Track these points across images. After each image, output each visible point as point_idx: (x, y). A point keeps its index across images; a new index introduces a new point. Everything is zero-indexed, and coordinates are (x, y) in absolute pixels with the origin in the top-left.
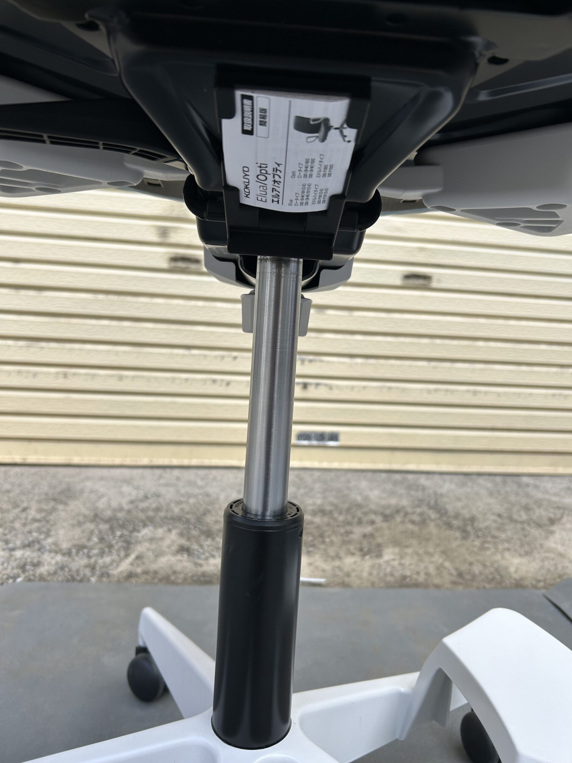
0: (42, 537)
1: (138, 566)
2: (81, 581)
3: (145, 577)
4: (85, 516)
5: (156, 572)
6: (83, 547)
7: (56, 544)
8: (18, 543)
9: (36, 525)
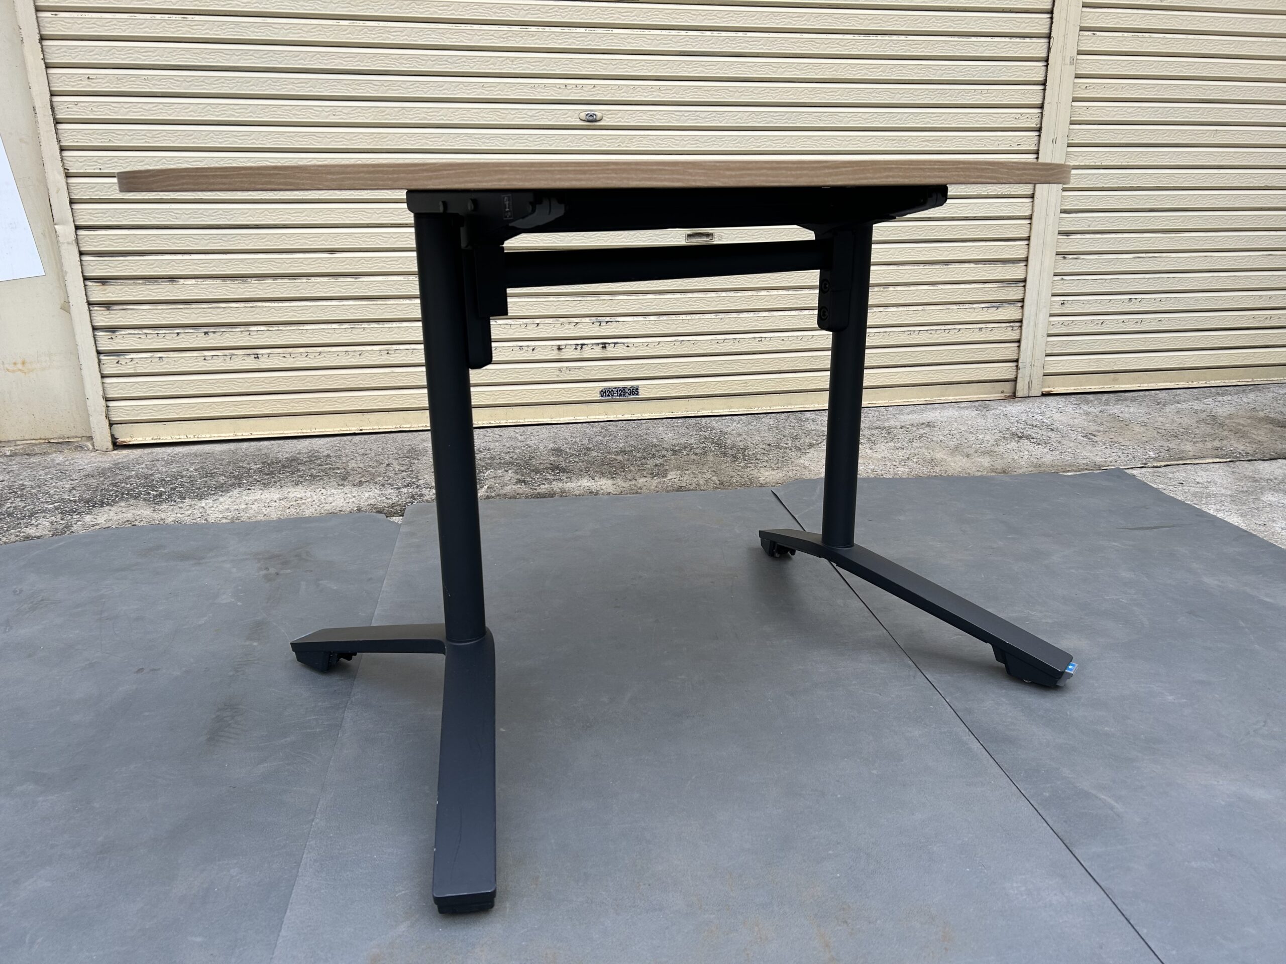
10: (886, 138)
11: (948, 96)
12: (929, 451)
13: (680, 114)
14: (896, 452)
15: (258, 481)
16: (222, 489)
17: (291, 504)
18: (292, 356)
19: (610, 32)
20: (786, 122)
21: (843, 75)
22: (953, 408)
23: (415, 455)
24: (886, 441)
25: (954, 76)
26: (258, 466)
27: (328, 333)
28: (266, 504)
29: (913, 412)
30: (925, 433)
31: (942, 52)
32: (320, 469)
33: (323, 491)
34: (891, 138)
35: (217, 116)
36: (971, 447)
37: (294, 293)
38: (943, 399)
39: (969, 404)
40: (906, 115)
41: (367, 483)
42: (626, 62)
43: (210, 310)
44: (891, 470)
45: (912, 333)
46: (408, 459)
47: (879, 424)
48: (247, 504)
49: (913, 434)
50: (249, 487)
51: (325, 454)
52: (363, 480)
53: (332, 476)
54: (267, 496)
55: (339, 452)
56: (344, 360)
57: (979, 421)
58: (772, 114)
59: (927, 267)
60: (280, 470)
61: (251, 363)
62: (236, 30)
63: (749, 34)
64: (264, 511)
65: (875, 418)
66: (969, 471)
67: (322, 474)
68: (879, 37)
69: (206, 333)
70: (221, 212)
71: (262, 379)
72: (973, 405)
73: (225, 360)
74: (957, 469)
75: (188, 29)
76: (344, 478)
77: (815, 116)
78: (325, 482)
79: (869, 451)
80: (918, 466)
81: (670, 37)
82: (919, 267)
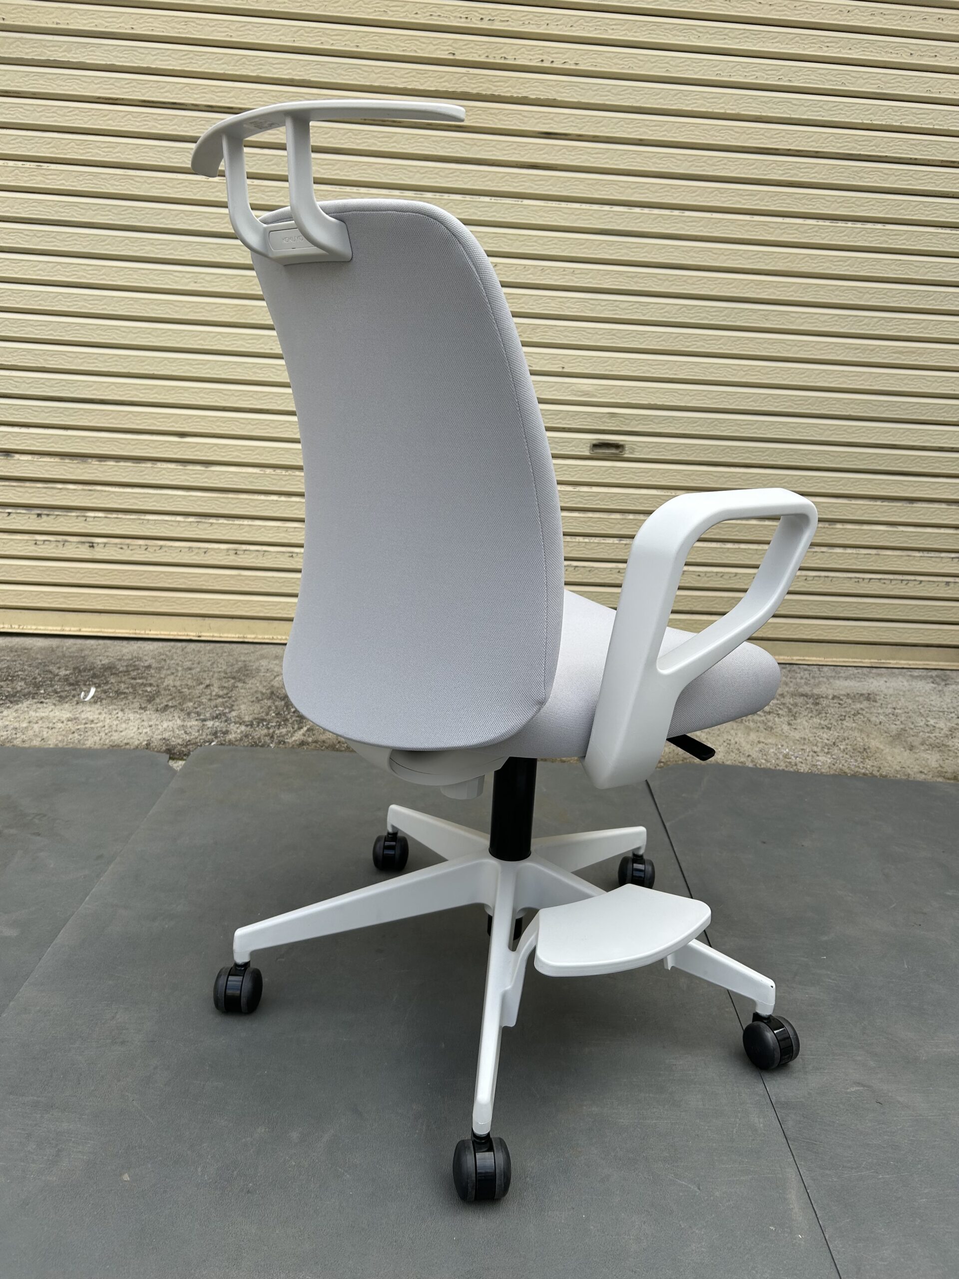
0: (227, 710)
1: (309, 736)
2: (262, 746)
3: (314, 744)
4: (263, 694)
5: (324, 742)
6: (263, 720)
7: (239, 717)
8: (208, 715)
9: (220, 700)
10: (847, 346)
11: (931, 300)
12: (863, 736)
13: (596, 302)
14: (820, 733)
15: (57, 693)
16: (13, 698)
17: (79, 727)
18: (130, 548)
19: (520, 203)
20: (724, 320)
21: (799, 268)
22: (904, 676)
23: (244, 675)
24: (810, 715)
25: (940, 276)
26: (68, 672)
27: (172, 525)
28: (51, 725)
29: (852, 676)
30: (862, 709)
31: (928, 246)
32: (132, 684)
33: (120, 714)
34: (853, 346)
35: (68, 277)
36: (917, 736)
37: (137, 479)
38: (893, 663)
39: (924, 673)
40: (876, 320)
41: (172, 710)
42: (535, 239)
43: (44, 490)
44: (809, 758)
45: (860, 580)
46: (233, 681)
47: (806, 689)
48: (30, 722)
49: (847, 709)
50: (43, 700)
51: (146, 664)
52: (170, 704)
53: (140, 694)
54: (57, 713)
55: (163, 663)
56: (187, 558)
57: (933, 698)
58: (707, 309)
59: (886, 503)
60: (88, 679)
61: (84, 552)
62: (95, 181)
63: (687, 213)
64: (45, 733)
65: (803, 681)
66: (909, 771)
67: (131, 690)
68: (850, 224)
69: (39, 515)
70: (64, 383)
71: (96, 571)
72: (930, 674)
73: (57, 546)
74: (894, 767)
75: (42, 179)
76: (149, 701)
77: (761, 315)
78: (127, 702)
79: (786, 728)
80: (845, 756)
81: (591, 212)
82: (875, 503)
